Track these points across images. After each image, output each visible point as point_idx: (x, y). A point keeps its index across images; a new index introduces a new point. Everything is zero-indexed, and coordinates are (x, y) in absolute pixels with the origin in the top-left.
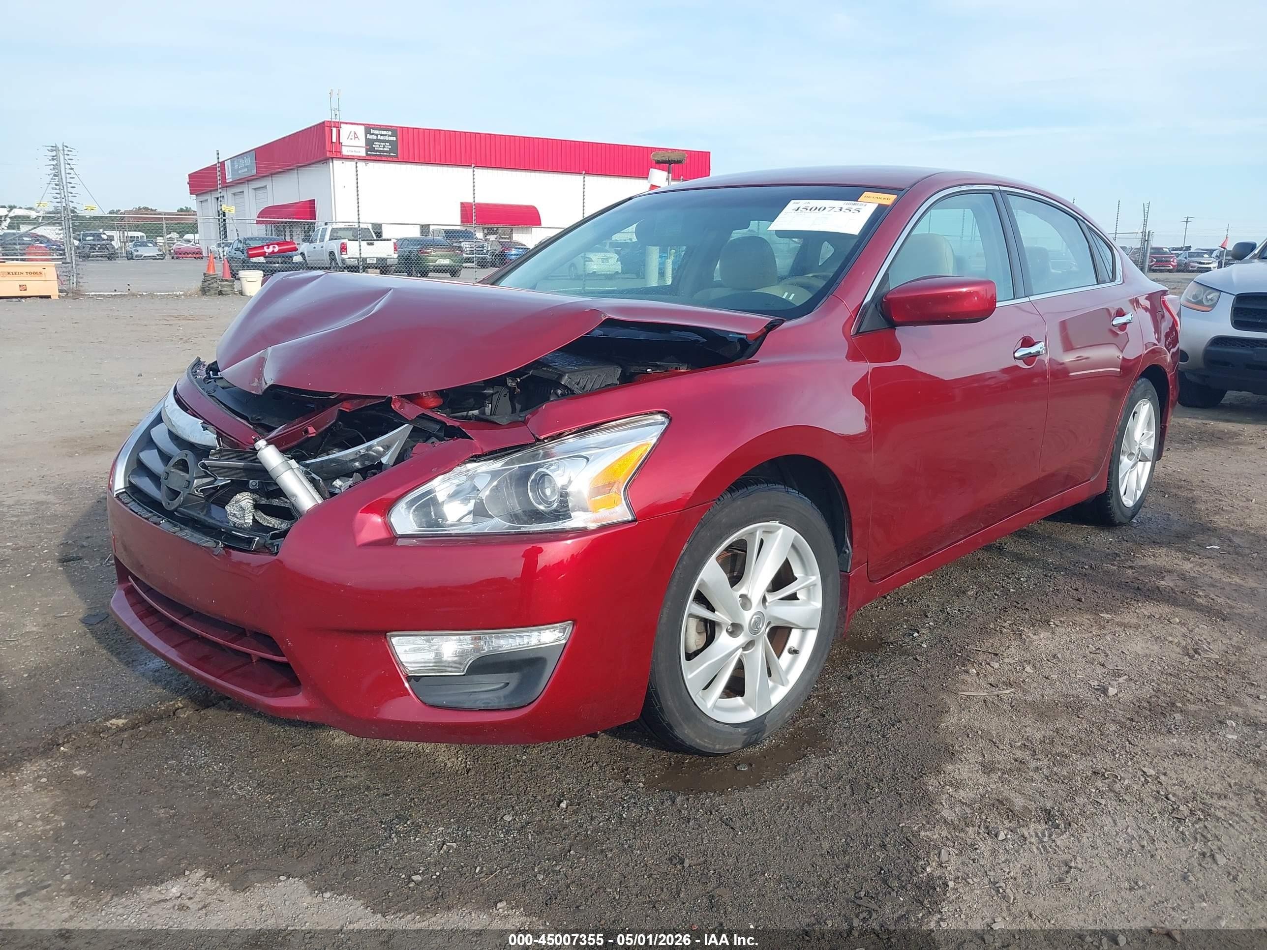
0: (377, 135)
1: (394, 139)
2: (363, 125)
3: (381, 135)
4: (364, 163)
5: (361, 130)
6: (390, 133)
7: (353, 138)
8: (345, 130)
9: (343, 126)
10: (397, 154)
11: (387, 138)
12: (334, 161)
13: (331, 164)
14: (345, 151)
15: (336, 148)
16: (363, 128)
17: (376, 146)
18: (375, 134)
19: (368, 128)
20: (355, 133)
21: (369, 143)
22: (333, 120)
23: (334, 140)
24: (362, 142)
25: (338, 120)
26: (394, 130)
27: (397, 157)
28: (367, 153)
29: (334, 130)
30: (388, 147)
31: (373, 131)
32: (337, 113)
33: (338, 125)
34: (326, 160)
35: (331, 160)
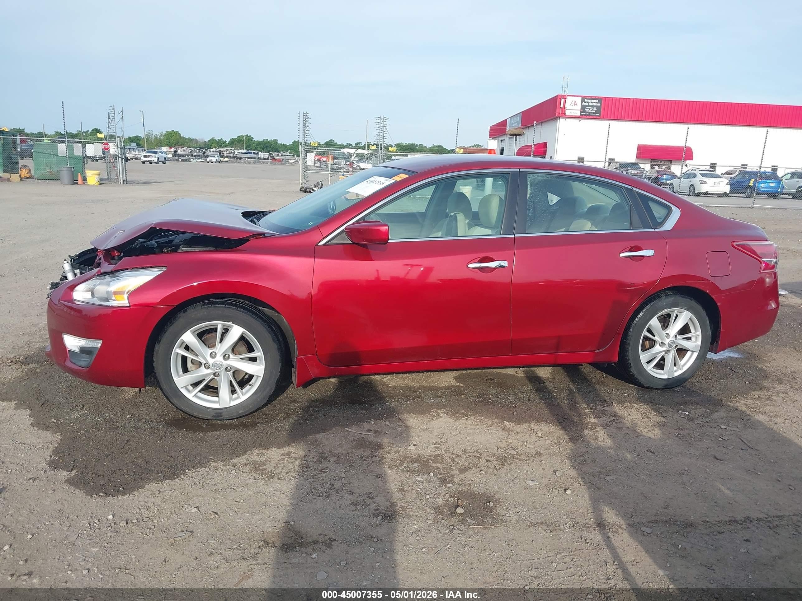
0: (589, 103)
1: (599, 105)
2: (581, 96)
3: (591, 102)
4: (578, 120)
5: (579, 100)
6: (597, 101)
7: (574, 104)
8: (569, 100)
9: (568, 97)
10: (600, 115)
11: (595, 104)
12: (560, 119)
13: (558, 121)
14: (568, 113)
15: (562, 111)
16: (580, 98)
17: (587, 109)
18: (587, 102)
19: (584, 99)
20: (575, 102)
21: (583, 108)
22: (563, 94)
23: (562, 106)
24: (579, 107)
25: (565, 94)
26: (600, 99)
27: (600, 116)
28: (581, 114)
29: (563, 100)
30: (595, 110)
31: (586, 100)
32: (566, 90)
33: (565, 97)
34: (556, 119)
35: (558, 118)
